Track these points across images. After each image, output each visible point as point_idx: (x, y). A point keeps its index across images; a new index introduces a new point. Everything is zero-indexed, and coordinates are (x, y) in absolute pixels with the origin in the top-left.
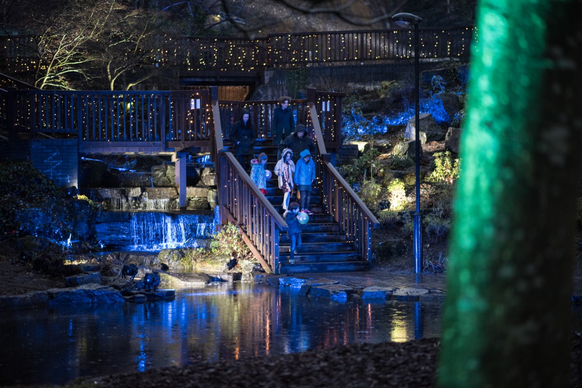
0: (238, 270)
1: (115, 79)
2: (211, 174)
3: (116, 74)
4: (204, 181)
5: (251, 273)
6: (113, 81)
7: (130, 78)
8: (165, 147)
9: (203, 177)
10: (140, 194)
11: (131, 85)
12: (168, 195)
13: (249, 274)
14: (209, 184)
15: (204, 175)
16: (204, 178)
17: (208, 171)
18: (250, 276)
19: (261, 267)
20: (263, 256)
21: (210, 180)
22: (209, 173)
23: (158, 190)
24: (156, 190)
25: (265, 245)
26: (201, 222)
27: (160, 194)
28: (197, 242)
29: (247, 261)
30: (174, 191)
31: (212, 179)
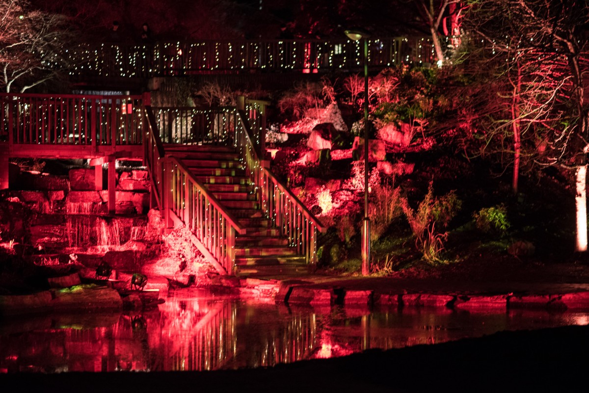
0: (189, 272)
1: (11, 82)
2: (129, 178)
3: (14, 77)
4: (122, 185)
5: (207, 274)
6: (9, 85)
7: (26, 80)
8: (95, 151)
9: (121, 181)
10: (63, 197)
11: (26, 88)
12: (92, 199)
13: (205, 276)
14: (128, 189)
15: (122, 179)
16: (122, 183)
17: (126, 176)
18: (206, 278)
19: (215, 269)
20: (216, 259)
21: (129, 185)
22: (128, 177)
23: (81, 194)
24: (80, 194)
25: (218, 248)
26: (135, 225)
27: (83, 197)
28: (136, 245)
29: (198, 263)
30: (97, 195)
31: (131, 183)
